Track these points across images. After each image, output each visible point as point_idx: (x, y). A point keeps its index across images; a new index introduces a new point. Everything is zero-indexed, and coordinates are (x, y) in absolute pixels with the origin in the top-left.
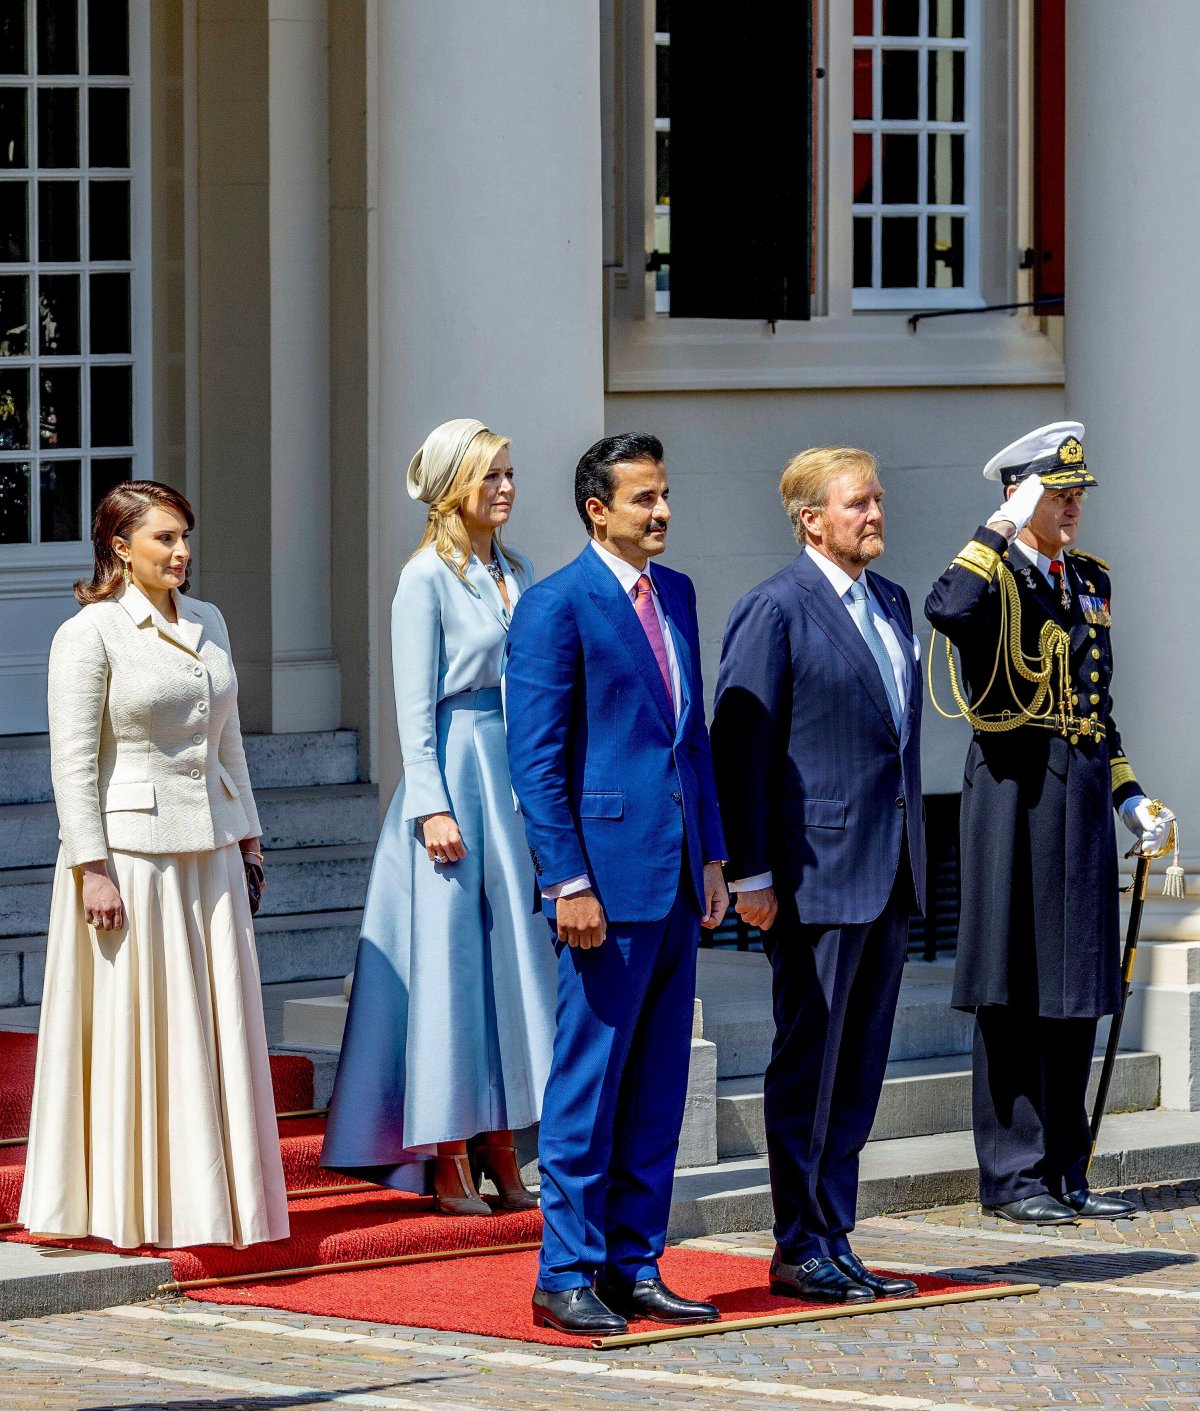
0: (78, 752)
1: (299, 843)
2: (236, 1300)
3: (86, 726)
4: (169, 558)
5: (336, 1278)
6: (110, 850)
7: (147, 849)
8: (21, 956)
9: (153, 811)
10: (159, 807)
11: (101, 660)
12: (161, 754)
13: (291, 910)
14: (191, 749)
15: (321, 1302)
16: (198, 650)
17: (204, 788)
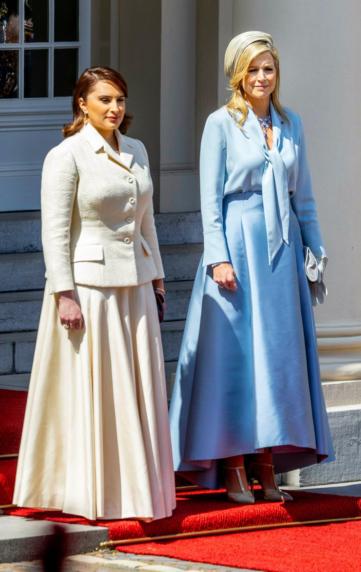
0: (58, 226)
1: (175, 278)
2: (146, 552)
3: (64, 210)
4: (107, 112)
5: (206, 540)
6: (76, 285)
7: (98, 284)
8: (14, 344)
9: (102, 262)
10: (106, 259)
11: (74, 171)
12: (107, 228)
13: (172, 318)
14: (125, 226)
15: (197, 554)
16: (131, 167)
17: (132, 249)
